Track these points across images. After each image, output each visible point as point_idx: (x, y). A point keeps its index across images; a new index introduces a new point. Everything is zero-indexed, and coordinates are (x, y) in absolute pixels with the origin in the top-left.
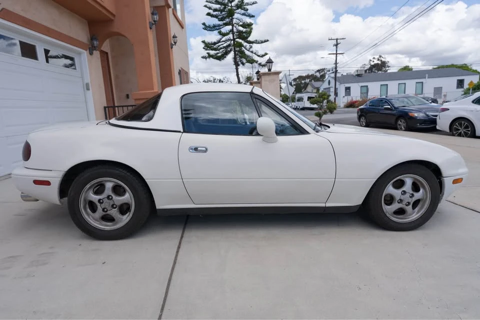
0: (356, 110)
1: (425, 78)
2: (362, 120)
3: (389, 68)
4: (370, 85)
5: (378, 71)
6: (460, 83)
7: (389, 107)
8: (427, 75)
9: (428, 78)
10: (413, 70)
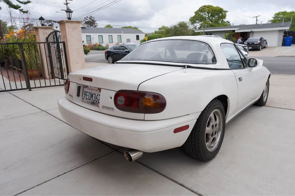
0: (104, 51)
1: (122, 33)
2: (109, 59)
3: (97, 25)
4: (92, 35)
5: (91, 26)
6: (138, 37)
7: (128, 50)
8: (122, 31)
9: (123, 33)
10: (113, 27)
